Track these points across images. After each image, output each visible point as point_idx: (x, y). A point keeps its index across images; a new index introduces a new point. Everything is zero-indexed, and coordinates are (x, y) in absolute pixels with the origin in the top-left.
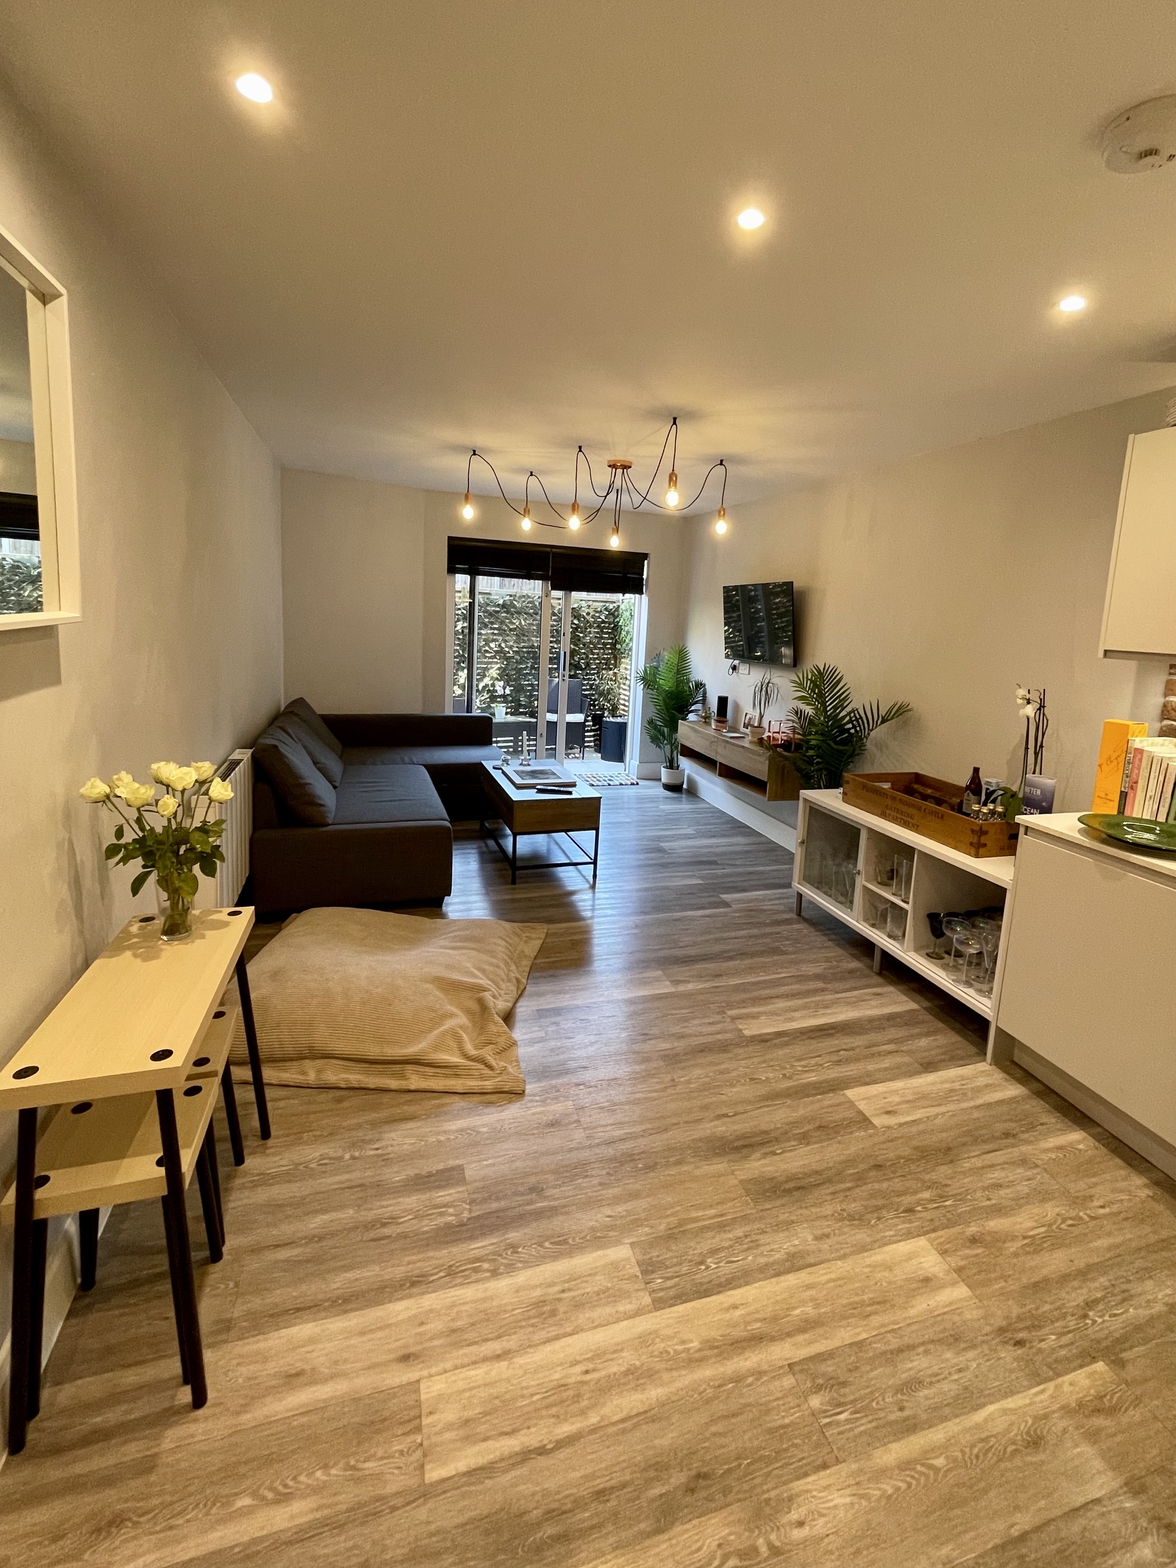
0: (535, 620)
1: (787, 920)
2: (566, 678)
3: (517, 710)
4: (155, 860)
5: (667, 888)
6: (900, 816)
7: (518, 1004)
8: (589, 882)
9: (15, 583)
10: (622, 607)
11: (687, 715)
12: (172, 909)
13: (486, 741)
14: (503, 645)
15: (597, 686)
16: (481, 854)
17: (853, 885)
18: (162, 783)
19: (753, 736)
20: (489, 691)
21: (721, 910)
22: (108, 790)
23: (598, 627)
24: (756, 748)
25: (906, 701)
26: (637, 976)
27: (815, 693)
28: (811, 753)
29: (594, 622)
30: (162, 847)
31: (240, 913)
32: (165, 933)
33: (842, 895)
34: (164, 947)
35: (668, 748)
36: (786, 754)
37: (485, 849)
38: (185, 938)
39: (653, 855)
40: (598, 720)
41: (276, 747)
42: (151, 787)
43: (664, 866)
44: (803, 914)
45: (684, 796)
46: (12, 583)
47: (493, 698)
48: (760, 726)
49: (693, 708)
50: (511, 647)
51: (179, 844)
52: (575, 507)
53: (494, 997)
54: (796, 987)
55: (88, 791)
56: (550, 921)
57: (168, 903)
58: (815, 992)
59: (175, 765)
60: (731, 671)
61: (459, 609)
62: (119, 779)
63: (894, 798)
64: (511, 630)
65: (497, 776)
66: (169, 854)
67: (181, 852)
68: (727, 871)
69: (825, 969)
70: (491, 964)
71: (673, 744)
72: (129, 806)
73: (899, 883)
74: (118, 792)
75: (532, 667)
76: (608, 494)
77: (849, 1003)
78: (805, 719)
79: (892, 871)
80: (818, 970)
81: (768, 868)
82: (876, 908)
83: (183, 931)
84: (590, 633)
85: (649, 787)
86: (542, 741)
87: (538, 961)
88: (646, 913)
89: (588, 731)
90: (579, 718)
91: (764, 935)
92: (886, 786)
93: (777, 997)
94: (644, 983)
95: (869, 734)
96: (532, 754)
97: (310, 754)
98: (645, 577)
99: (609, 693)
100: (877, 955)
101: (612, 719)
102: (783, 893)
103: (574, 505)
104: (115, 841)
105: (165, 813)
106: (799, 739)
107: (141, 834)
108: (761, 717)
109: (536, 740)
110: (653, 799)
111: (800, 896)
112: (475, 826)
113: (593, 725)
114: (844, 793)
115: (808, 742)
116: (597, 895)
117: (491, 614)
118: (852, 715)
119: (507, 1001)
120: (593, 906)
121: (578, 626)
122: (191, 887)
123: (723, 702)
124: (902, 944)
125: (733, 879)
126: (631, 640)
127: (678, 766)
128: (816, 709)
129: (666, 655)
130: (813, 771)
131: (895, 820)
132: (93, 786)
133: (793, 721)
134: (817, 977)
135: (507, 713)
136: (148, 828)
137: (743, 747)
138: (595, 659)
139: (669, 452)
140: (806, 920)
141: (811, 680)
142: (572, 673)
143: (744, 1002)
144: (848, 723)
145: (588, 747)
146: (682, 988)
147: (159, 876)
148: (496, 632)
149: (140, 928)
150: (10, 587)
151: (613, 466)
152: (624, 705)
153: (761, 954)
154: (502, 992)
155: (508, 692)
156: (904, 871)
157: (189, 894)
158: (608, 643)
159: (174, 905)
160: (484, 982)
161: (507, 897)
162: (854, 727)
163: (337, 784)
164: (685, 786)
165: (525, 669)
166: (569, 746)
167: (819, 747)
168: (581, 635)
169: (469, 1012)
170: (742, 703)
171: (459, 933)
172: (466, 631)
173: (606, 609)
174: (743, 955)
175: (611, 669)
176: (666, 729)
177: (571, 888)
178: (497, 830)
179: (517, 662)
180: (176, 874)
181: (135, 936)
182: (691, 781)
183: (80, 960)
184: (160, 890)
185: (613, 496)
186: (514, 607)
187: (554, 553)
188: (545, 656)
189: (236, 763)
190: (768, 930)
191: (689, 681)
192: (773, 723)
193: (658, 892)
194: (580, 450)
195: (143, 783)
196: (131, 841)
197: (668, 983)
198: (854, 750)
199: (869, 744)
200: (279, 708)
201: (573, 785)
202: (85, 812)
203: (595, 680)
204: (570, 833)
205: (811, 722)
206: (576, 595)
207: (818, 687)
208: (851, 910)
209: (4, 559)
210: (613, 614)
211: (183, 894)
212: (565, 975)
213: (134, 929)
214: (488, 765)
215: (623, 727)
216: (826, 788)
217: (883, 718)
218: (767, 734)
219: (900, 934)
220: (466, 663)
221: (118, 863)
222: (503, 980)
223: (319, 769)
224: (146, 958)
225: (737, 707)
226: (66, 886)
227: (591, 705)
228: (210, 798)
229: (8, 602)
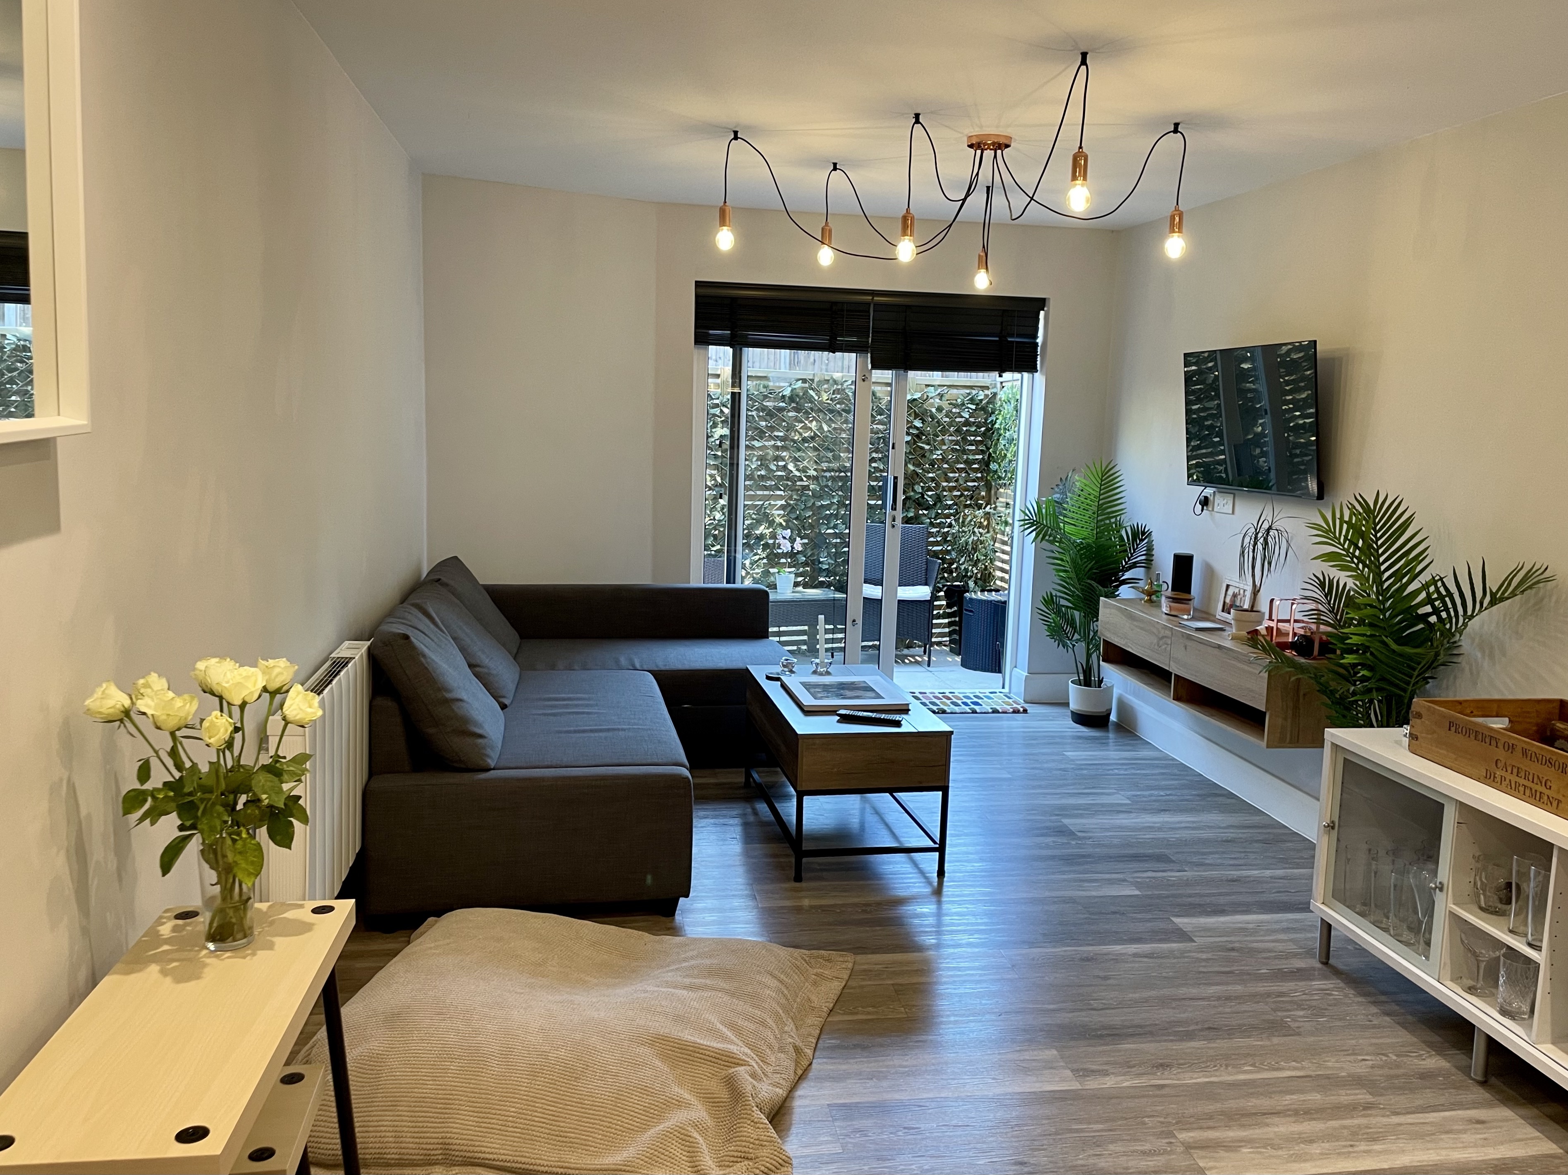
0: (846, 422)
1: (1299, 970)
2: (898, 521)
3: (813, 578)
4: (196, 817)
5: (1071, 900)
6: (1522, 781)
7: (799, 1093)
8: (930, 883)
9: (19, 374)
10: (1002, 395)
11: (1117, 587)
12: (224, 899)
13: (759, 633)
14: (791, 466)
15: (955, 537)
16: (746, 825)
17: (1430, 911)
18: (213, 693)
19: (1238, 629)
20: (766, 546)
21: (1174, 946)
22: (127, 703)
23: (958, 431)
24: (1246, 650)
25: (1541, 561)
26: (1010, 1056)
27: (1356, 547)
28: (1349, 659)
29: (950, 424)
30: (207, 796)
31: (330, 909)
32: (212, 938)
33: (1410, 929)
34: (208, 961)
35: (1081, 647)
36: (1302, 660)
37: (751, 818)
38: (245, 946)
39: (1049, 840)
40: (955, 596)
41: (406, 637)
42: (192, 698)
43: (1069, 860)
44: (1331, 961)
45: (1111, 735)
46: (15, 374)
47: (774, 559)
48: (1252, 609)
49: (1127, 575)
50: (804, 470)
51: (236, 792)
52: (907, 223)
53: (754, 1075)
54: (1315, 1098)
55: (98, 703)
56: (859, 949)
57: (218, 888)
58: (1352, 1109)
59: (233, 663)
60: (1199, 507)
61: (717, 406)
62: (147, 686)
63: (1511, 748)
64: (804, 440)
65: (773, 691)
66: (220, 809)
67: (240, 806)
68: (1189, 874)
69: (1372, 1067)
70: (751, 1018)
71: (1090, 639)
72: (158, 728)
73: (1521, 911)
74: (141, 705)
75: (841, 504)
76: (968, 195)
77: (1419, 1135)
78: (1339, 596)
79: (1509, 885)
80: (1361, 1069)
81: (1268, 873)
82: (1474, 954)
83: (239, 936)
84: (943, 442)
85: (1045, 718)
86: (855, 633)
87: (834, 1019)
88: (1032, 944)
89: (939, 617)
90: (922, 592)
91: (1254, 997)
92: (1499, 724)
93: (1277, 1113)
94: (1025, 1070)
95: (1465, 625)
96: (839, 656)
97: (463, 650)
98: (1039, 340)
99: (975, 549)
100: (1479, 1047)
101: (980, 596)
102: (1296, 921)
103: (905, 219)
104: (137, 786)
105: (212, 741)
106: (1328, 634)
107: (177, 775)
108: (1256, 592)
109: (844, 631)
110: (1053, 740)
111: (1327, 928)
112: (736, 777)
113: (949, 606)
114: (1413, 737)
115: (1344, 638)
116: (945, 906)
117: (770, 414)
118: (1432, 589)
119: (777, 1085)
120: (939, 924)
121: (921, 433)
122: (252, 863)
123: (1183, 564)
124: (1529, 1028)
125: (1197, 890)
126: (1016, 454)
127: (1101, 681)
128: (1360, 577)
129: (1078, 481)
130: (1354, 694)
131: (1513, 790)
132: (105, 696)
133: (1315, 600)
134: (1358, 1081)
135: (796, 584)
136: (188, 764)
137: (1220, 647)
138: (951, 489)
139: (1074, 114)
140: (1337, 973)
141: (1349, 523)
142: (911, 514)
143: (1211, 1118)
144: (1422, 604)
145: (939, 644)
146: (1093, 1084)
147: (203, 843)
148: (779, 444)
149: (175, 929)
150: (12, 381)
151: (977, 145)
152: (1003, 570)
153: (1245, 1030)
154: (769, 1069)
155: (798, 547)
156: (1531, 888)
157: (250, 874)
158: (974, 461)
159: (227, 891)
160: (738, 1048)
161: (787, 903)
162: (1436, 611)
163: (507, 702)
164: (1113, 717)
165: (828, 507)
166: (905, 639)
167: (1366, 649)
168: (927, 447)
169: (709, 1100)
170: (1218, 566)
171: (699, 961)
172: (727, 443)
173: (972, 401)
174: (1212, 1030)
175: (979, 507)
176: (1077, 614)
177: (902, 893)
178: (773, 785)
179: (814, 496)
180: (229, 842)
181: (167, 941)
182: (1124, 708)
183: (83, 975)
184: (206, 866)
185: (978, 198)
186: (811, 400)
187: (877, 305)
188: (860, 484)
189: (342, 663)
190: (1261, 988)
191: (1120, 526)
192: (1277, 603)
193: (1053, 908)
194: (917, 121)
195: (178, 693)
196: (160, 786)
197: (1068, 1073)
198: (1437, 654)
199: (1466, 643)
200: (420, 576)
201: (905, 710)
202: (95, 735)
203: (950, 526)
204: (900, 795)
205: (1350, 602)
206: (917, 377)
207: (1362, 535)
208: (1427, 958)
209: (4, 336)
210: (984, 409)
211: (240, 875)
212: (882, 1046)
213: (166, 929)
214: (759, 674)
215: (999, 610)
216: (1381, 725)
217: (1493, 595)
218: (1266, 623)
219: (1526, 1008)
220: (726, 497)
221: (141, 820)
222: (771, 1047)
223: (477, 675)
224: (180, 978)
225: (1210, 573)
226: (63, 853)
227: (944, 570)
228: (284, 719)
229: (8, 405)
